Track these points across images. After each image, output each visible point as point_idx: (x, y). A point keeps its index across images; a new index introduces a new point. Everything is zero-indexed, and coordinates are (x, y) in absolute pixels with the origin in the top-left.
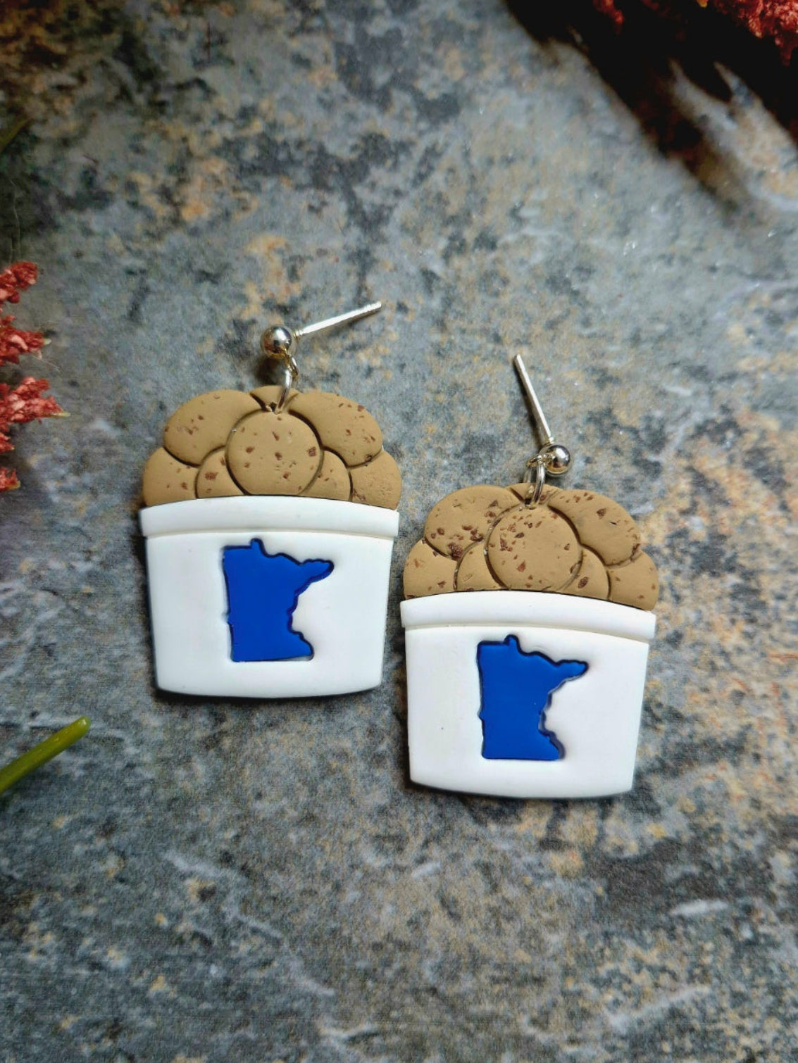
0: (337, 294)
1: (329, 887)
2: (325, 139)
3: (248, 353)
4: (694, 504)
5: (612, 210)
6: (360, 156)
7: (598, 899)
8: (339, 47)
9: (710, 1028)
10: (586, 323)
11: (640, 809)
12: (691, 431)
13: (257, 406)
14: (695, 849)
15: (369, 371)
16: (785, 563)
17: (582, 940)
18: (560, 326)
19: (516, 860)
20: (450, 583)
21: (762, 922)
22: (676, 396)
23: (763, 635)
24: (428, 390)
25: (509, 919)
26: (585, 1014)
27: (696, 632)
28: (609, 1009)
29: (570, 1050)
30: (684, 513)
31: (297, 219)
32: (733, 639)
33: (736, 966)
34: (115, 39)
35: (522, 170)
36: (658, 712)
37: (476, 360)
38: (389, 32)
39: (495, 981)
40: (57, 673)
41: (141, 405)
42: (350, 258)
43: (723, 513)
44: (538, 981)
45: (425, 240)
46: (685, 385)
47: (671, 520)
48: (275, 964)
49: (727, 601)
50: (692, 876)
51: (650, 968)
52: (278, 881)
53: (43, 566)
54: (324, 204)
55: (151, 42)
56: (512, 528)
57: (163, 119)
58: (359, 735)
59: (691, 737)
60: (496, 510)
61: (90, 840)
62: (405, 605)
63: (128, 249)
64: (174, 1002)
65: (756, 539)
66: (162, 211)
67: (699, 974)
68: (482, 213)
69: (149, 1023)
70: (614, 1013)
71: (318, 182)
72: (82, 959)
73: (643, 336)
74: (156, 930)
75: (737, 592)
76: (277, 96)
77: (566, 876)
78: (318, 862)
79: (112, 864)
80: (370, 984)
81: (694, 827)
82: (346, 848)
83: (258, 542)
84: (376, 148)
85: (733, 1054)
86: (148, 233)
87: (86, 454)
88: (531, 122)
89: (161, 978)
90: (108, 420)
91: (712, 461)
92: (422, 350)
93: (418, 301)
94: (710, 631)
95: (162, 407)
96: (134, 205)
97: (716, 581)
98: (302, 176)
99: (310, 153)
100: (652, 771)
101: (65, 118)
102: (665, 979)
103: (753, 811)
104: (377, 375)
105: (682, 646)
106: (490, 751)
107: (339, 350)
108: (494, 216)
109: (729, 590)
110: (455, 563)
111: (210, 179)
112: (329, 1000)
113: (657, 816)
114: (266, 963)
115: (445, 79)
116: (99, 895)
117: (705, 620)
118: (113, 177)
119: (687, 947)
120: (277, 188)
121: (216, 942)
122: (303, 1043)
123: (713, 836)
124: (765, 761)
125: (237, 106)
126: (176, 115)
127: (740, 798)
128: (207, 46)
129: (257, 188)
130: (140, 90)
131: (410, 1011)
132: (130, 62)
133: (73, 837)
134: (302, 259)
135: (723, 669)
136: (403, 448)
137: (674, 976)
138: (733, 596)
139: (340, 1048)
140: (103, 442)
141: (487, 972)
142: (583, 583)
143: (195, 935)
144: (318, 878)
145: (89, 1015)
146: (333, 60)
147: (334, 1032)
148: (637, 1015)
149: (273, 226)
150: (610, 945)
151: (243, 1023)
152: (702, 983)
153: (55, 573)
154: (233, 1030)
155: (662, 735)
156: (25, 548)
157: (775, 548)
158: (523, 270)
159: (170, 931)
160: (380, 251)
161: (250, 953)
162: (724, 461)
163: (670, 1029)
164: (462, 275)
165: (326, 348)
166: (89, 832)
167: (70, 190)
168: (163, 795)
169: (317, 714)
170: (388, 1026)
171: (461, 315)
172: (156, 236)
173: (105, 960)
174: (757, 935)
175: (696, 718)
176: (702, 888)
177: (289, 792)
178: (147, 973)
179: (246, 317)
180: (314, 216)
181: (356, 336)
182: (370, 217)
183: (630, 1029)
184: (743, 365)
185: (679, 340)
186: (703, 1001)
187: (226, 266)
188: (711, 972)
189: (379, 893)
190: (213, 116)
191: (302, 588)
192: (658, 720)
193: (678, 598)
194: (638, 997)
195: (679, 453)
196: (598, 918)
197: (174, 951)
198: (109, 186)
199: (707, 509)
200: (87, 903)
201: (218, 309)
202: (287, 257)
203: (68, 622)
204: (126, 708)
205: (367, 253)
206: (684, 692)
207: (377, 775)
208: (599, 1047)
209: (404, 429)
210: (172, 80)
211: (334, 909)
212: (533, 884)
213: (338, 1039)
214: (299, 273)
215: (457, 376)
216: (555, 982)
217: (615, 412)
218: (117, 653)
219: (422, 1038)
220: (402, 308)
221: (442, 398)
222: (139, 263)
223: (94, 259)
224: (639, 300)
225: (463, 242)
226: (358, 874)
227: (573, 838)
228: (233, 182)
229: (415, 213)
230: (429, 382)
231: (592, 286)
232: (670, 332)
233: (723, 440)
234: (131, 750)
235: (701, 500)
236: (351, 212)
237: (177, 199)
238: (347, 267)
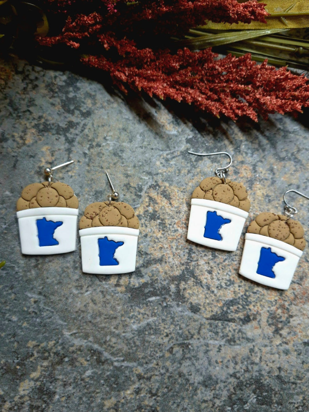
0: (63, 159)
1: (65, 299)
2: (59, 123)
3: (42, 174)
4: (150, 204)
5: (128, 136)
6: (68, 126)
7: (129, 298)
8: (62, 100)
9: (157, 328)
10: (123, 163)
11: (139, 276)
12: (148, 187)
13: (43, 186)
14: (152, 284)
15: (72, 177)
16: (171, 217)
17: (126, 308)
18: (117, 164)
19: (109, 290)
20: (90, 225)
21: (168, 301)
22: (145, 179)
23: (166, 234)
24: (86, 180)
25: (108, 303)
26: (127, 325)
27: (151, 234)
28: (133, 324)
29: (123, 334)
30: (147, 206)
31: (53, 142)
32: (159, 235)
33: (163, 313)
34: (8, 101)
35: (106, 128)
36: (142, 253)
37: (97, 173)
38: (74, 96)
39: (105, 319)
41: (17, 188)
43: (156, 206)
44: (115, 318)
45: (84, 145)
46: (147, 177)
47: (144, 208)
48: (53, 318)
49: (158, 226)
50: (151, 291)
51: (142, 314)
52: (53, 298)
54: (59, 138)
55: (16, 101)
56: (104, 212)
57: (20, 120)
58: (71, 263)
59: (150, 258)
60: (101, 208)
61: (8, 291)
62: (80, 231)
63: (13, 151)
64: (28, 328)
65: (164, 211)
66: (21, 141)
67: (154, 315)
68: (97, 138)
69: (23, 333)
71: (58, 133)
72: (7, 319)
73: (136, 165)
74: (24, 311)
75: (160, 224)
76: (48, 113)
77: (121, 293)
78: (62, 293)
79: (13, 296)
80: (75, 321)
81: (151, 280)
82: (69, 289)
83: (44, 218)
84: (71, 124)
85: (163, 334)
86: (18, 147)
87: (4, 200)
88: (108, 116)
89: (25, 323)
90: (9, 191)
91: (153, 194)
92: (84, 171)
93: (83, 160)
94: (154, 233)
95: (22, 187)
96: (14, 140)
97: (155, 222)
98: (54, 132)
99: (56, 126)
100: (141, 267)
102: (146, 316)
103: (166, 275)
104: (74, 178)
105: (148, 238)
106: (102, 264)
107: (64, 172)
108: (100, 139)
110: (91, 220)
111: (32, 133)
112: (66, 325)
113: (143, 277)
114: (50, 318)
115: (87, 107)
116: (10, 304)
117: (153, 231)
118: (9, 134)
119: (151, 308)
120: (48, 135)
121: (38, 313)
122: (60, 336)
123: (156, 281)
124: (168, 263)
125: (38, 116)
126: (23, 118)
127: (162, 272)
128: (30, 102)
129: (43, 135)
130: (14, 113)
131: (85, 327)
132: (12, 106)
133: (4, 290)
134: (54, 151)
135: (157, 242)
136: (80, 194)
137: (148, 315)
138: (159, 225)
139: (68, 337)
140: (8, 197)
141: (103, 317)
142: (122, 223)
143: (33, 312)
144: (62, 297)
145: (8, 332)
146: (60, 103)
147: (67, 333)
148: (139, 325)
149: (47, 144)
150: (132, 308)
151: (45, 332)
152: (155, 317)
154: (43, 334)
155: (143, 258)
157: (169, 213)
158: (107, 151)
159: (27, 311)
160: (73, 149)
161: (46, 315)
162: (156, 194)
163: (147, 328)
164: (93, 153)
165: (61, 172)
166: (7, 289)
168: (25, 279)
169: (61, 259)
170: (80, 331)
171: (93, 163)
173: (12, 319)
174: (167, 305)
175: (151, 254)
176: (154, 294)
177: (55, 277)
178: (22, 321)
179: (41, 165)
180: (57, 141)
181: (68, 169)
182: (70, 140)
183: (138, 329)
184: (160, 171)
185: (145, 166)
186: (155, 321)
187: (36, 154)
188: (157, 314)
189: (77, 299)
190: (32, 119)
191: (55, 228)
192: (143, 255)
193: (146, 226)
194: (139, 321)
195: (146, 192)
196: (129, 302)
197: (28, 316)
198: (8, 136)
199: (153, 205)
200: (7, 306)
201: (35, 164)
202: (51, 151)
204: (15, 259)
205: (70, 149)
206: (148, 248)
207: (76, 272)
208: (131, 333)
209: (80, 190)
210: (22, 110)
211: (66, 304)
212: (114, 295)
213: (68, 335)
214: (54, 155)
215: (93, 177)
216: (119, 318)
217: (130, 183)
218: (13, 246)
219: (88, 333)
220: (79, 161)
221: (89, 182)
222: (16, 154)
223: (5, 154)
224: (135, 157)
225: (93, 146)
226: (72, 295)
227: (123, 284)
228: (38, 134)
229: (81, 139)
230: (86, 179)
231: (124, 154)
232: (143, 164)
233: (156, 189)
234: (17, 269)
235: (151, 203)
236: (66, 140)
237: (24, 138)
238: (65, 152)
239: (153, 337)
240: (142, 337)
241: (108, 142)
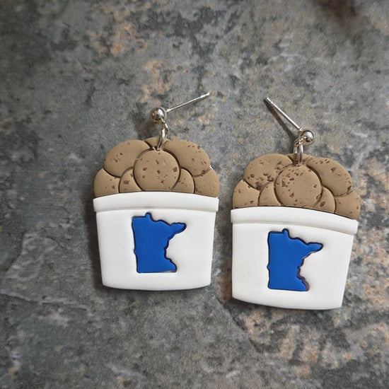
0: (188, 89)
1: (186, 382)
2: (181, 11)
3: (144, 120)
5: (327, 43)
6: (198, 19)
10: (313, 101)
11: (340, 346)
12: (367, 156)
13: (149, 148)
14: (367, 365)
15: (204, 126)
18: (300, 103)
19: (277, 370)
22: (359, 137)
24: (233, 136)
27: (369, 257)
30: (364, 197)
31: (167, 51)
35: (278, 23)
36: (349, 298)
37: (257, 120)
40: (55, 277)
41: (92, 146)
42: (194, 71)
45: (231, 60)
46: (364, 133)
50: (365, 378)
52: (162, 378)
53: (47, 225)
54: (181, 43)
57: (101, 3)
58: (200, 308)
59: (366, 310)
61: (72, 357)
63: (85, 69)
66: (102, 49)
68: (260, 45)
71: (178, 33)
73: (343, 107)
77: (302, 378)
78: (180, 370)
81: (366, 355)
82: (194, 363)
83: (149, 214)
84: (206, 14)
86: (94, 61)
87: (66, 171)
90: (77, 154)
92: (230, 116)
93: (228, 91)
94: (376, 257)
95: (102, 147)
96: (88, 47)
97: (380, 232)
98: (170, 30)
99: (173, 18)
100: (346, 327)
101: (53, 4)
104: (208, 129)
105: (362, 265)
107: (189, 117)
108: (266, 47)
109: (386, 236)
111: (124, 33)
116: (76, 384)
118: (77, 33)
120: (157, 36)
123: (376, 359)
129: (148, 37)
133: (64, 355)
134: (170, 72)
135: (383, 276)
136: (221, 166)
140: (75, 165)
144: (180, 377)
149: (155, 55)
153: (52, 229)
156: (38, 217)
158: (281, 74)
160: (209, 67)
162: (384, 171)
164: (250, 78)
165: (182, 116)
166: (71, 353)
167: (57, 40)
168: (105, 336)
169: (179, 298)
171: (249, 98)
172: (98, 62)
175: (368, 300)
177: (166, 336)
179: (142, 101)
180: (176, 49)
181: (197, 109)
182: (204, 49)
185: (361, 109)
187: (133, 76)
189: (210, 385)
191: (172, 237)
192: (350, 302)
195: (361, 167)
198: (76, 38)
199: (375, 195)
201: (129, 97)
202: (162, 71)
203: (59, 253)
204: (87, 294)
205: (203, 68)
206: (363, 288)
209: (221, 156)
212: (286, 381)
214: (169, 78)
215: (248, 129)
217: (328, 146)
218: (82, 268)
220: (220, 95)
221: (241, 140)
222: (91, 76)
223: (68, 74)
224: (341, 89)
225: (251, 61)
226: (200, 375)
227: (306, 359)
228: (136, 34)
229: (226, 47)
230: (234, 132)
231: (316, 82)
232: (356, 105)
233: (384, 160)
234: (90, 315)
235: (373, 191)
236: (194, 47)
237: (108, 43)
238: (192, 75)
241: (284, 54)
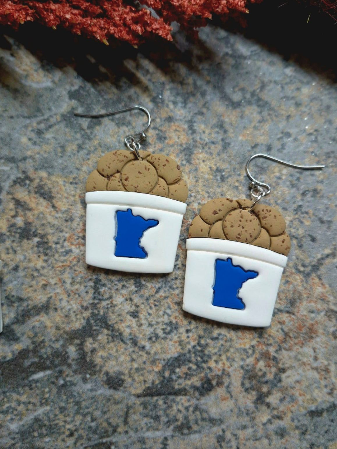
4: (17, 212)
9: (52, 423)
16: (57, 229)
21: (67, 376)
23: (52, 260)
28: (10, 422)
32: (40, 263)
33: (59, 397)
43: (29, 214)
47: (8, 220)
49: (36, 249)
51: (24, 403)
65: (44, 222)
67: (44, 402)
70: (12, 424)
75: (39, 244)
85: (64, 433)
91: (22, 194)
102: (30, 407)
103: (58, 331)
113: (18, 341)
117: (28, 258)
119: (38, 392)
124: (59, 310)
127: (51, 327)
137: (34, 404)
138: (37, 246)
148: (21, 423)
150: (6, 396)
152: (47, 405)
155: (16, 308)
157: (52, 224)
163: (36, 426)
174: (66, 382)
176: (40, 367)
183: (19, 429)
184: (29, 153)
186: (48, 413)
188: (49, 400)
193: (15, 252)
194: (21, 416)
208: (8, 438)
239: (47, 439)
240: (29, 442)
